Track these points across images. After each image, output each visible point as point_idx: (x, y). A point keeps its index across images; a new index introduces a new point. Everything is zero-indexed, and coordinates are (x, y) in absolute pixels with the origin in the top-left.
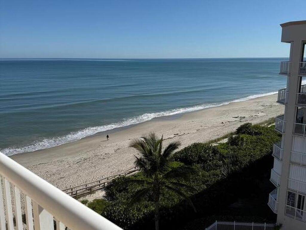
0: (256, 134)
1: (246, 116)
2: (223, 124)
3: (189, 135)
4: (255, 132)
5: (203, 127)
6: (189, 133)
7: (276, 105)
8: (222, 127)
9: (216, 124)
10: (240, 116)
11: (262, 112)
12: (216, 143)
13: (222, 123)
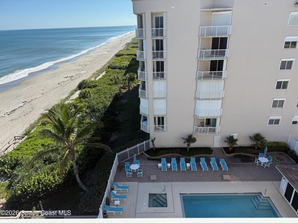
0: (94, 86)
1: (73, 75)
2: (60, 85)
3: (37, 100)
4: (93, 85)
5: (45, 90)
6: (36, 98)
7: (88, 63)
8: (61, 87)
9: (54, 86)
10: (69, 76)
11: (82, 70)
12: (69, 100)
13: (59, 83)
